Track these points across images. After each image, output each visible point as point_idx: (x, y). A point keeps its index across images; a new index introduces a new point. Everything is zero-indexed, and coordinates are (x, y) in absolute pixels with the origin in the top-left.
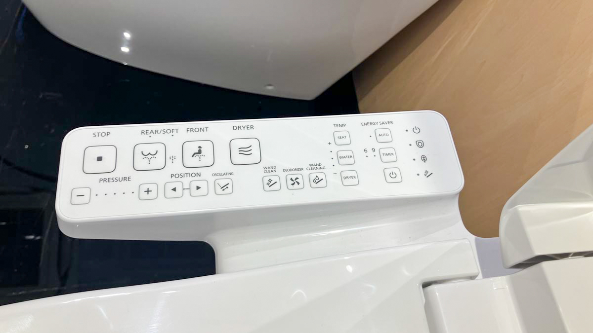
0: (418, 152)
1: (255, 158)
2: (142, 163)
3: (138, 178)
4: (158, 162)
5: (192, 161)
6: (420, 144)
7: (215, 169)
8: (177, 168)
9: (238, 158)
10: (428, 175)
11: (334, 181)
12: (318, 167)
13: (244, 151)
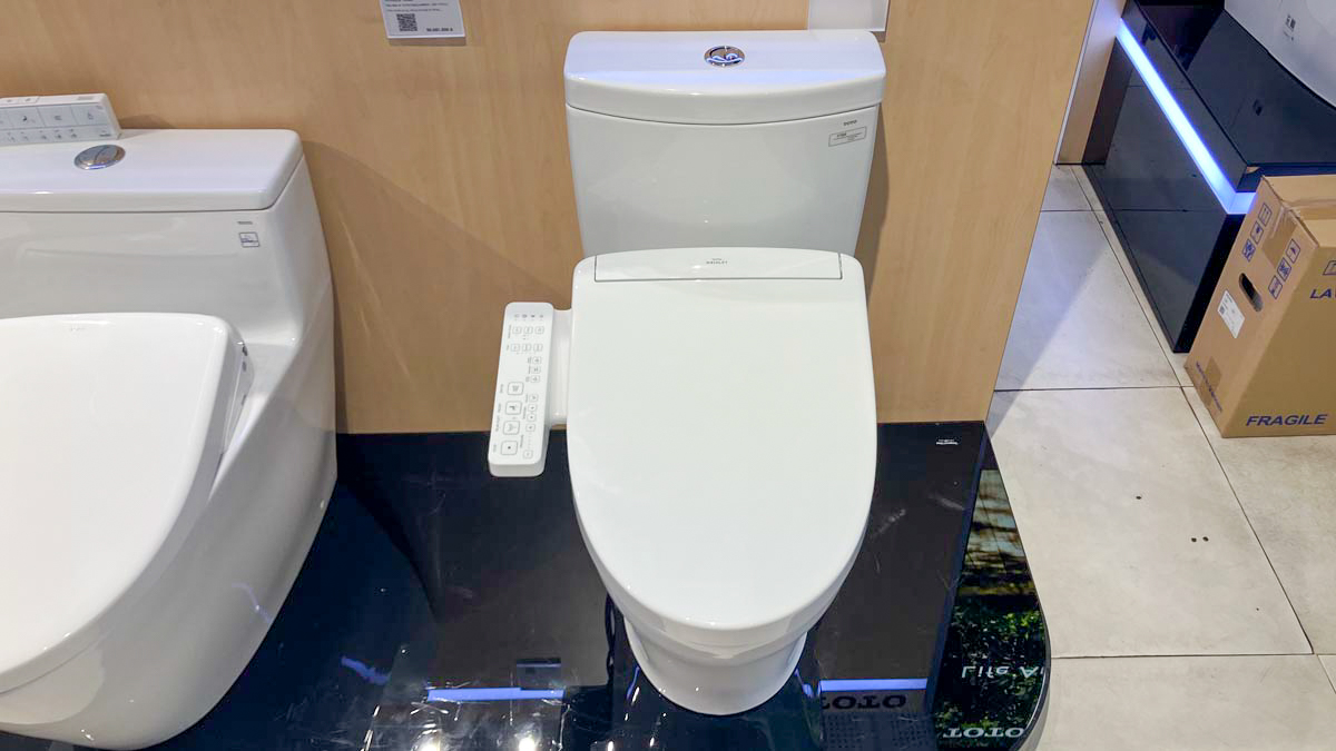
0: (529, 318)
1: (521, 385)
2: (515, 431)
3: (522, 431)
4: (516, 424)
5: (517, 410)
6: (525, 316)
7: (523, 401)
8: (520, 417)
9: (519, 391)
10: (542, 316)
11: (538, 354)
12: (529, 360)
13: (516, 389)
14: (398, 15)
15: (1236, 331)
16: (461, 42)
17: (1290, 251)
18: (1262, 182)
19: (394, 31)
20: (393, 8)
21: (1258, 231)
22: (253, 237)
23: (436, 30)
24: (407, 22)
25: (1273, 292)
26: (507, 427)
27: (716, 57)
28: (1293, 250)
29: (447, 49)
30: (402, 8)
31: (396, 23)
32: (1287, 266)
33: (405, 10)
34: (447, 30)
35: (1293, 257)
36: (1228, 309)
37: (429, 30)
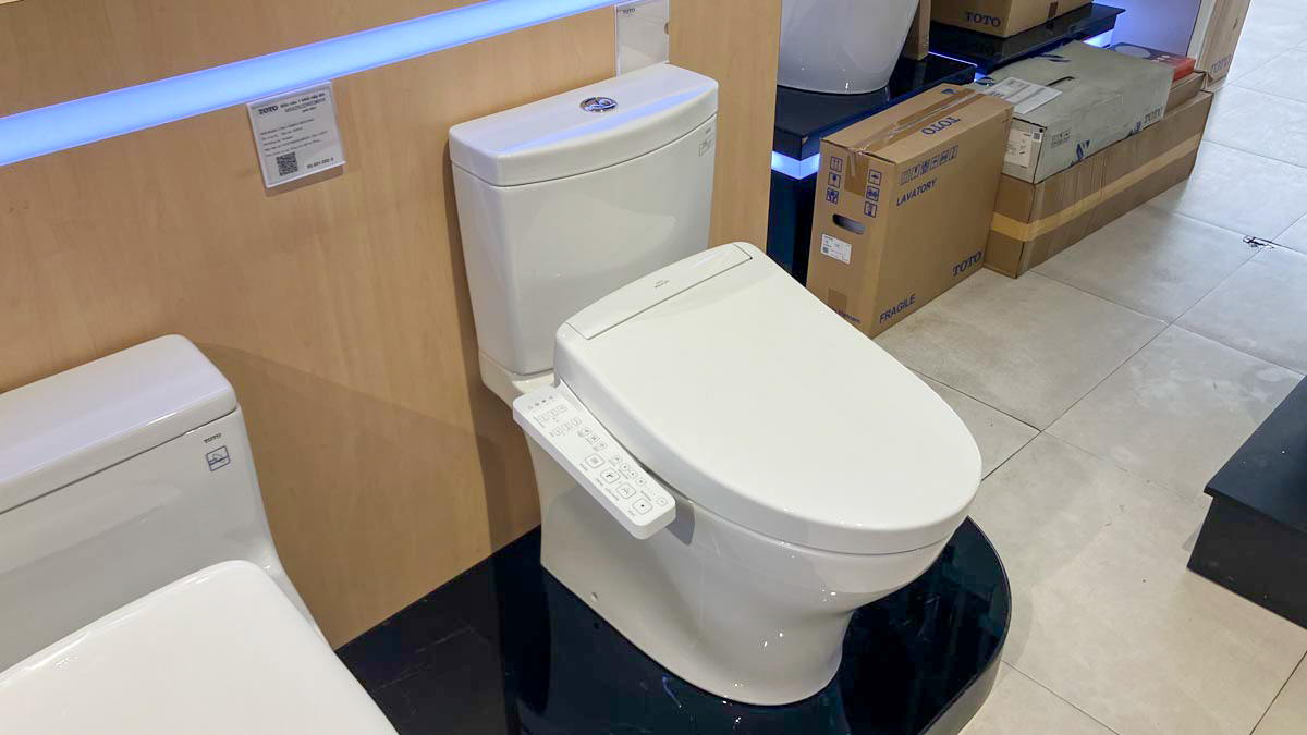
1: (596, 456)
2: (631, 492)
3: (639, 489)
4: (626, 486)
5: (616, 477)
6: (537, 404)
7: (612, 466)
8: (623, 479)
9: (600, 460)
10: (551, 397)
12: (580, 434)
13: (596, 461)
14: (278, 158)
15: (847, 258)
16: (338, 171)
17: (872, 179)
18: (822, 143)
19: (274, 178)
20: (272, 151)
21: (835, 178)
22: (222, 453)
23: (316, 164)
24: (287, 163)
25: (870, 214)
26: (622, 492)
27: (593, 106)
28: (874, 176)
29: (324, 184)
30: (280, 150)
31: (275, 168)
32: (874, 190)
33: (284, 151)
34: (327, 161)
35: (877, 181)
36: (832, 247)
37: (309, 166)
